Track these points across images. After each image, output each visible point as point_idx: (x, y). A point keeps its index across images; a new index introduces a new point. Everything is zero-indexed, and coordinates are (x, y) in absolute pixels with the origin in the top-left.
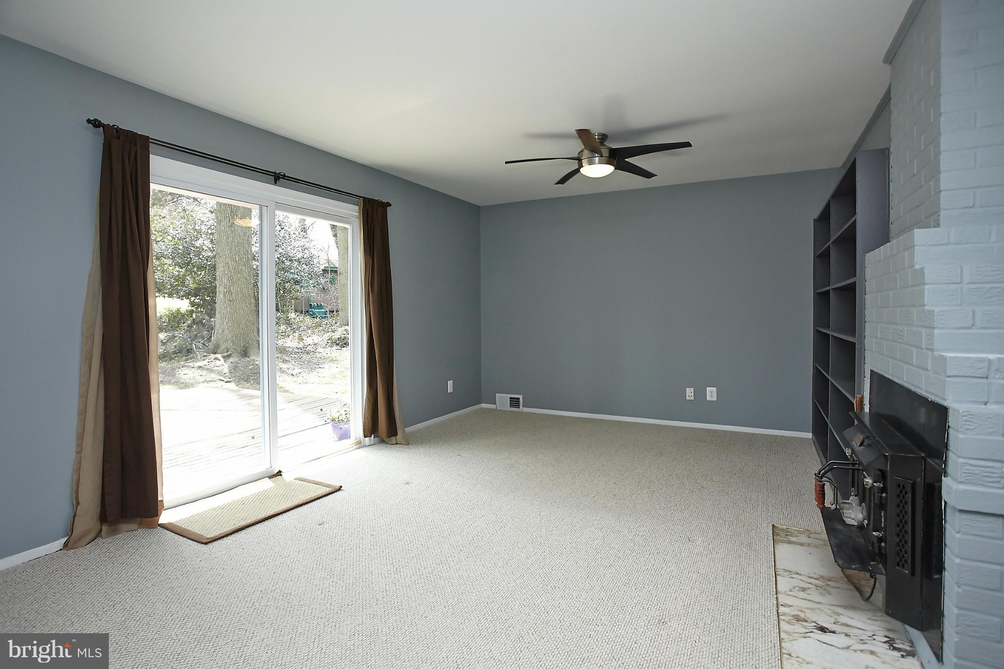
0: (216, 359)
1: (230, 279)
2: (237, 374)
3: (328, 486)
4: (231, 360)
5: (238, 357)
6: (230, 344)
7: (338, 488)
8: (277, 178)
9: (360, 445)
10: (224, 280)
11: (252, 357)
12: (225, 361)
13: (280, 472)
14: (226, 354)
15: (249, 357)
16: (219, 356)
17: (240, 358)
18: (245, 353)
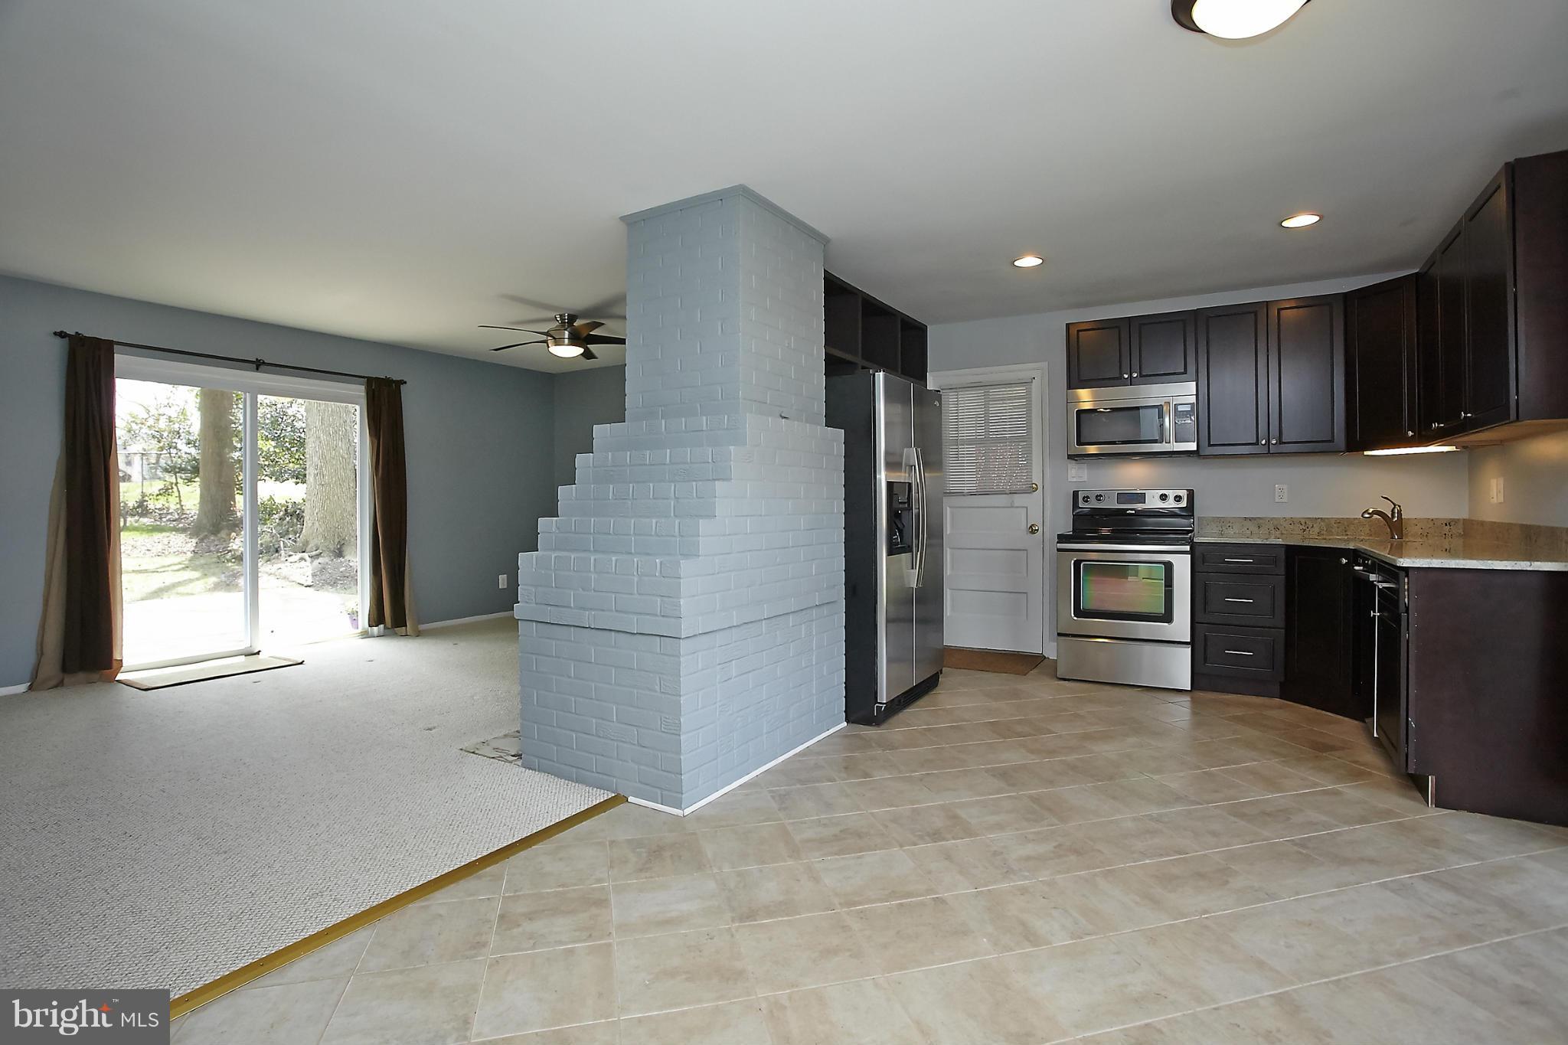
0: (302, 559)
1: (323, 457)
2: (323, 577)
3: (289, 660)
4: (320, 560)
5: (330, 556)
6: (319, 541)
7: (300, 661)
8: (258, 365)
9: (365, 635)
10: (315, 459)
11: (347, 558)
12: (312, 562)
13: (260, 651)
14: (314, 553)
15: (344, 558)
16: (305, 555)
17: (333, 558)
18: (339, 553)
